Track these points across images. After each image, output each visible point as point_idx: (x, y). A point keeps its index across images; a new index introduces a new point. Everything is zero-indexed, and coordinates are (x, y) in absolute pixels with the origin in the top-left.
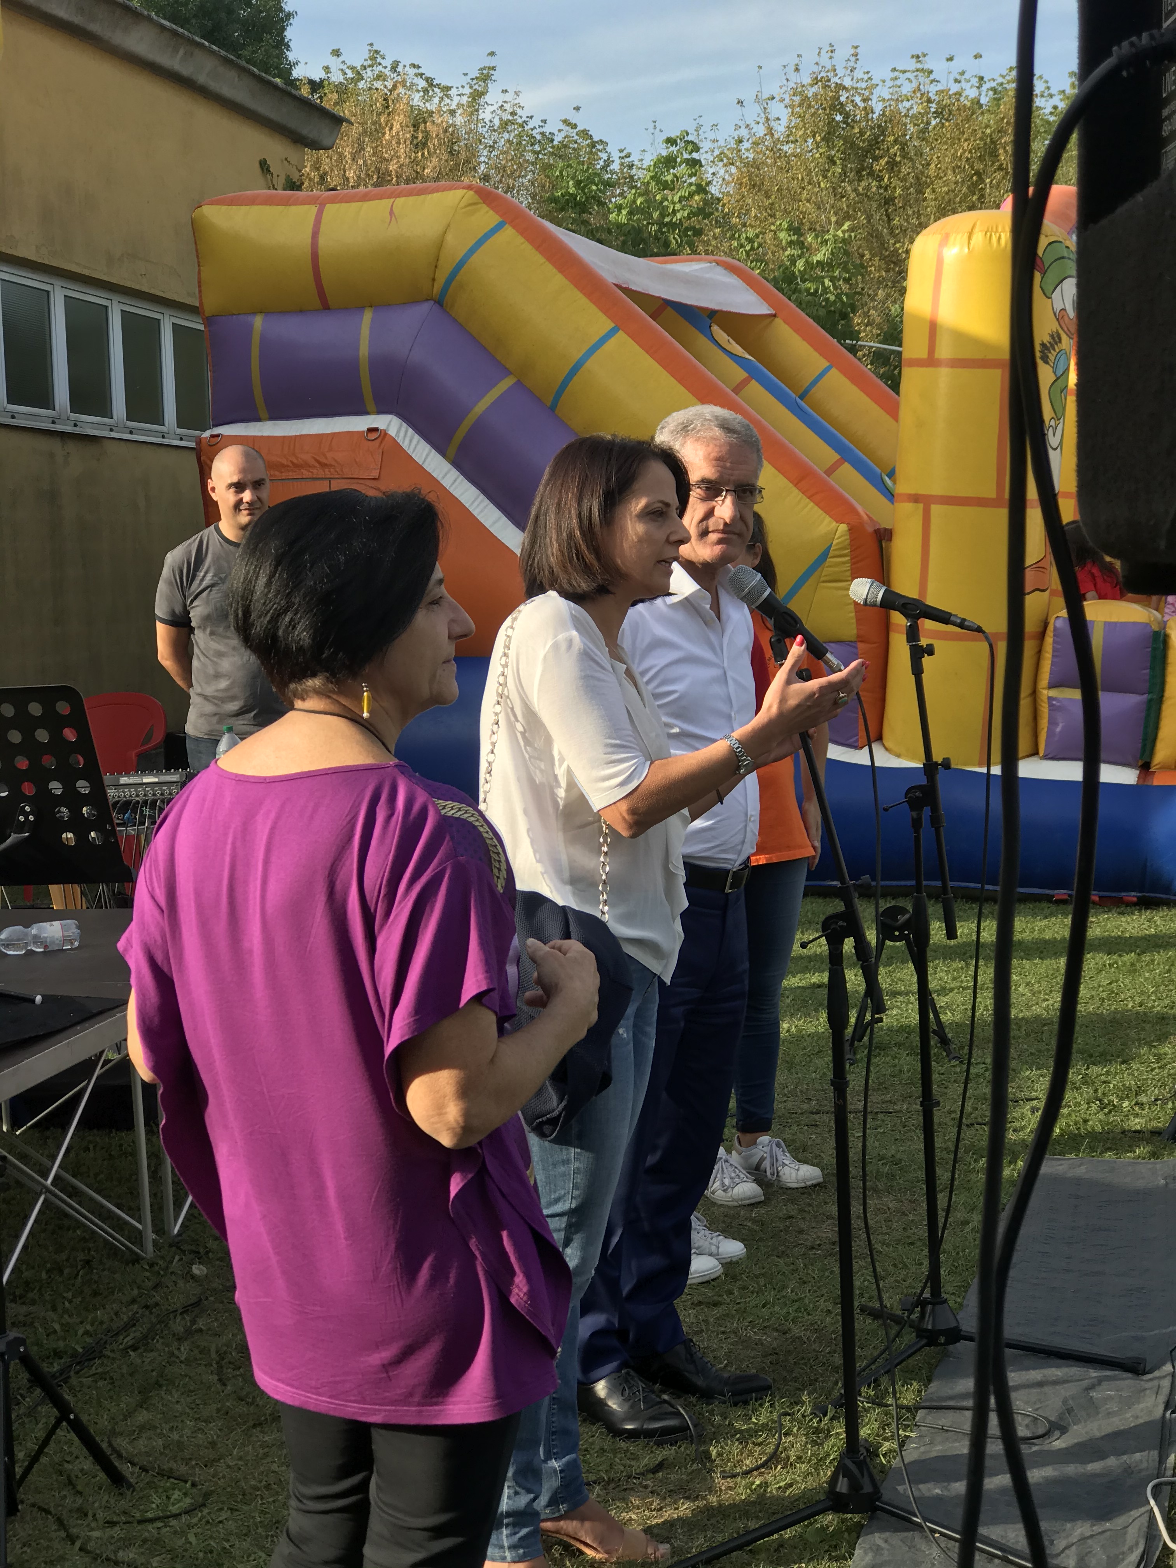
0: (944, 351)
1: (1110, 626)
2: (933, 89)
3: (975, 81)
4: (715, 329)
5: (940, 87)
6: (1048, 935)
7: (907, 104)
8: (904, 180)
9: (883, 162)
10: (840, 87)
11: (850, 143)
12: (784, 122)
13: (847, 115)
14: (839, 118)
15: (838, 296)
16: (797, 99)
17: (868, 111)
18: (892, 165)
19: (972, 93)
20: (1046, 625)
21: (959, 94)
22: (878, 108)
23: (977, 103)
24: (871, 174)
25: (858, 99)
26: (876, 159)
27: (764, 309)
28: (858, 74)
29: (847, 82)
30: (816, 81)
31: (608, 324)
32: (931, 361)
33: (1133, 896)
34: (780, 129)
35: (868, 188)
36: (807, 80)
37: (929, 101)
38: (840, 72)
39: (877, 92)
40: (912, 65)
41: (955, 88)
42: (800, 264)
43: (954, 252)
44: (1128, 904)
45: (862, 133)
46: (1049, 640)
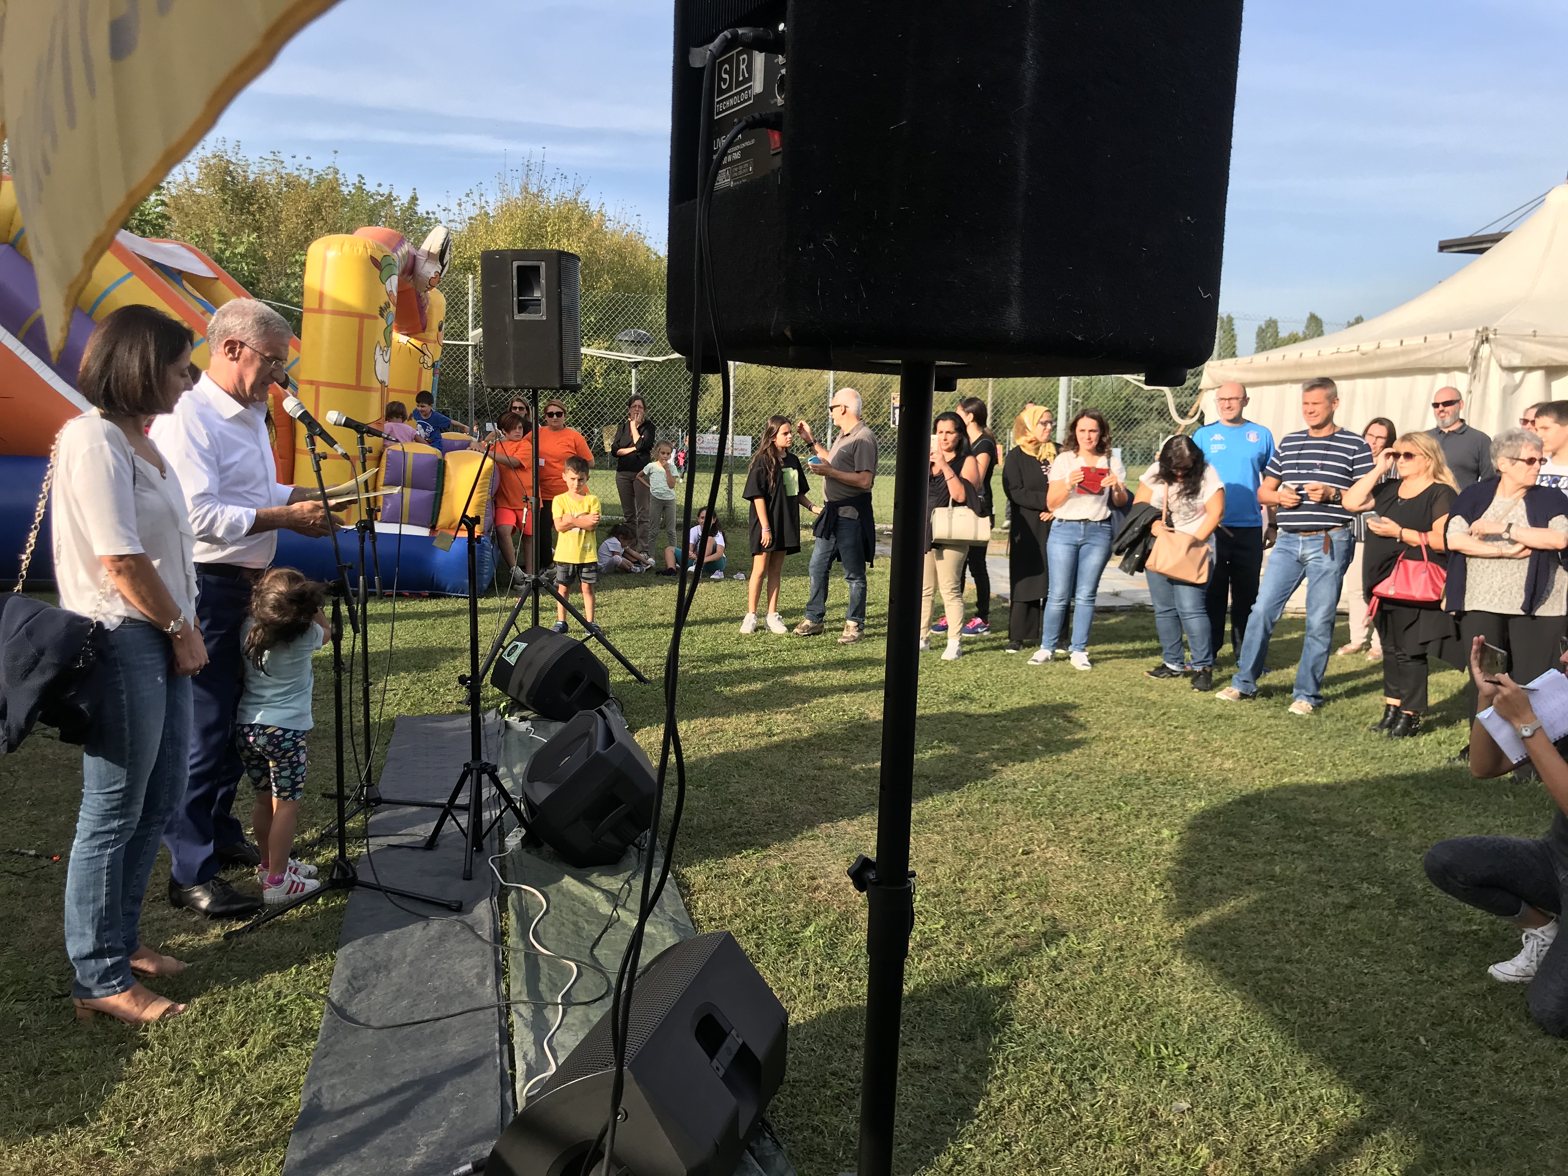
0: (327, 306)
1: (416, 455)
2: (284, 171)
3: (307, 171)
4: (185, 283)
5: (287, 171)
6: (385, 611)
7: (267, 177)
8: (268, 218)
9: (256, 206)
10: (229, 162)
11: (236, 194)
12: (196, 176)
13: (233, 178)
14: (229, 179)
15: (250, 273)
16: (204, 165)
17: (246, 178)
18: (261, 209)
19: (306, 177)
20: (381, 454)
21: (299, 176)
22: (252, 177)
23: (308, 182)
24: (248, 212)
25: (239, 170)
26: (251, 204)
27: (211, 274)
28: (240, 156)
29: (234, 160)
30: (215, 156)
31: (127, 271)
32: (320, 310)
33: (427, 593)
34: (193, 180)
35: (246, 220)
36: (210, 155)
37: (282, 177)
38: (230, 154)
39: (251, 167)
40: (271, 156)
41: (296, 173)
42: (227, 253)
43: (332, 254)
44: (424, 597)
45: (243, 189)
46: (384, 461)
